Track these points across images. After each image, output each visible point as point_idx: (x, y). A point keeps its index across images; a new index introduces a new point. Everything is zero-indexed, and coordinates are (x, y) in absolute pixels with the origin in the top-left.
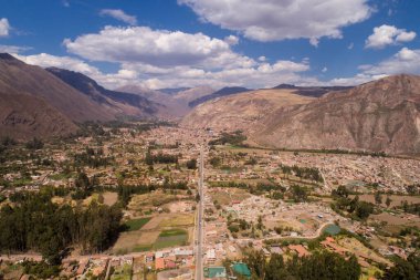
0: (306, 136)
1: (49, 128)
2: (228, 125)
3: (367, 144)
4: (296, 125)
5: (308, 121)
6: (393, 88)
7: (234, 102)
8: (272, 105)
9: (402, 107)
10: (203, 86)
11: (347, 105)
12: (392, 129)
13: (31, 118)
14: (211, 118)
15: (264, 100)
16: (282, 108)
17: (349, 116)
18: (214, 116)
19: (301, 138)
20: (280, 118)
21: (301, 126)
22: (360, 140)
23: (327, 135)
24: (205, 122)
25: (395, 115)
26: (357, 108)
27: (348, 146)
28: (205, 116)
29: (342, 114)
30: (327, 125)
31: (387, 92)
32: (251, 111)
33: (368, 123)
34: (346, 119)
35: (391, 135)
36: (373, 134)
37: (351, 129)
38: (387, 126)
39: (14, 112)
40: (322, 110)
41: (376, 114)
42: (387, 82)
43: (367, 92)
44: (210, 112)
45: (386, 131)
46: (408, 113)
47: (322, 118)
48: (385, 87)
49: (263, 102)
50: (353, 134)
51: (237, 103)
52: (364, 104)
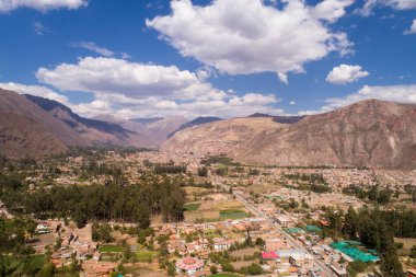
0: (293, 154)
1: (39, 147)
2: (211, 149)
3: (349, 160)
4: (283, 145)
5: (293, 141)
6: (366, 111)
7: (213, 128)
8: (252, 130)
9: (376, 127)
10: (177, 117)
11: (327, 126)
12: (370, 147)
13: (21, 136)
14: (192, 144)
15: (243, 126)
16: (265, 132)
17: (330, 136)
18: (194, 142)
19: (289, 156)
20: (264, 140)
21: (288, 145)
22: (343, 157)
23: (313, 153)
24: (186, 147)
25: (371, 134)
26: (336, 129)
27: (333, 163)
28: (185, 142)
29: (324, 134)
30: (311, 144)
31: (361, 115)
32: (232, 136)
33: (348, 142)
34: (328, 139)
35: (370, 152)
36: (354, 151)
37: (333, 147)
38: (365, 145)
39: (5, 129)
40: (305, 130)
41: (354, 133)
42: (360, 106)
43: (343, 114)
44: (190, 137)
45: (365, 148)
46: (382, 132)
47: (306, 138)
48: (359, 110)
49: (242, 128)
50: (336, 152)
51: (217, 129)
52: (342, 126)
